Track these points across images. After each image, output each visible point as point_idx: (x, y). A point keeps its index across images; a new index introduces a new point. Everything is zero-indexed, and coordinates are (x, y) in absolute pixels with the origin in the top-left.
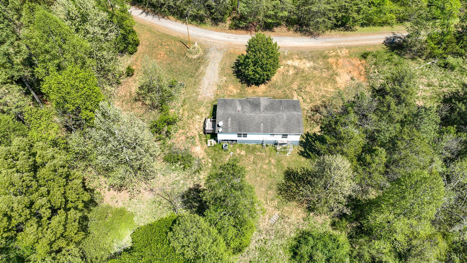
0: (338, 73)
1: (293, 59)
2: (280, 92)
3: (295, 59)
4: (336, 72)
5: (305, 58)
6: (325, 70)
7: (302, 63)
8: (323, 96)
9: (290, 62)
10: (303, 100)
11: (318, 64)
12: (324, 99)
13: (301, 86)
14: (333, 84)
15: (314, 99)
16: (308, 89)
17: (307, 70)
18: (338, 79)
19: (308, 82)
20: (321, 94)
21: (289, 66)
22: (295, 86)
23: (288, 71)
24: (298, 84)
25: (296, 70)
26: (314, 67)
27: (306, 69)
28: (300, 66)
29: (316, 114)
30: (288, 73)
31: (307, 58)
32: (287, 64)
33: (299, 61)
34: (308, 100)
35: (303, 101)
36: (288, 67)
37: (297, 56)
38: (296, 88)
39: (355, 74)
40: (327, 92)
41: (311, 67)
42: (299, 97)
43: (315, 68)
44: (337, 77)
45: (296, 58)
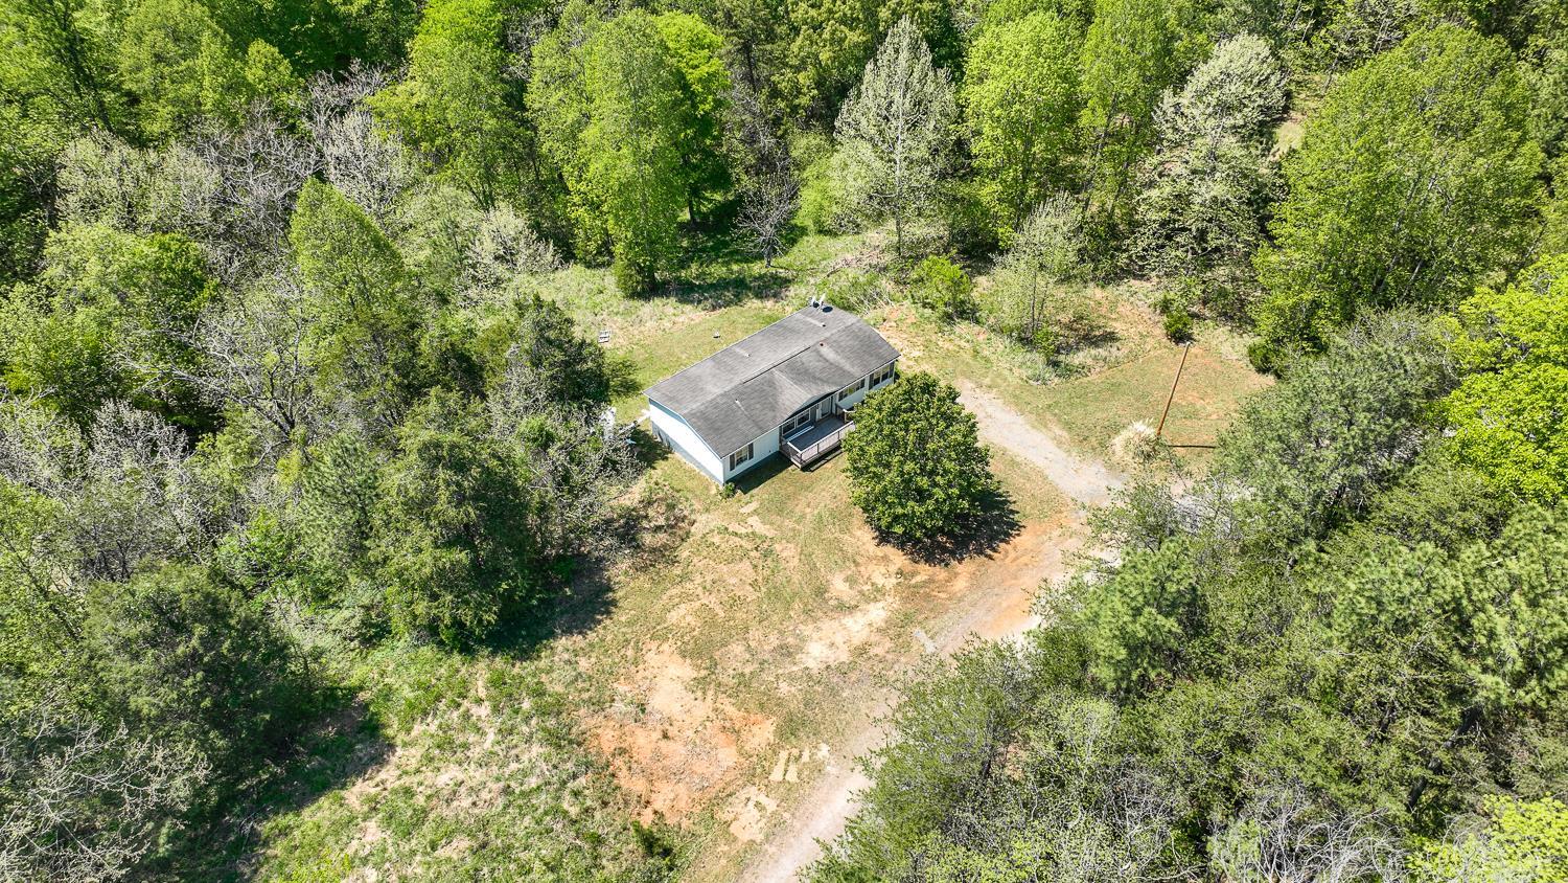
0: (699, 694)
1: (879, 630)
2: (808, 510)
3: (874, 638)
4: (710, 693)
5: (853, 665)
6: (747, 671)
7: (839, 639)
8: (685, 577)
9: (877, 613)
10: (730, 530)
11: (792, 678)
12: (677, 571)
13: (772, 565)
14: (686, 639)
15: (705, 553)
16: (745, 566)
17: (801, 627)
18: (686, 671)
19: (764, 589)
20: (698, 580)
21: (869, 599)
22: (788, 552)
23: (849, 580)
24: (783, 564)
25: (832, 602)
26: (790, 654)
27: (807, 629)
28: (835, 624)
29: (667, 519)
30: (843, 576)
31: (843, 671)
32: (876, 600)
33: (856, 642)
34: (716, 540)
35: (726, 529)
36: (861, 593)
37: (879, 650)
38: (778, 547)
39: (643, 741)
40: (687, 597)
41: (800, 649)
42: (750, 530)
43: (786, 652)
44: (695, 675)
45: (878, 644)
